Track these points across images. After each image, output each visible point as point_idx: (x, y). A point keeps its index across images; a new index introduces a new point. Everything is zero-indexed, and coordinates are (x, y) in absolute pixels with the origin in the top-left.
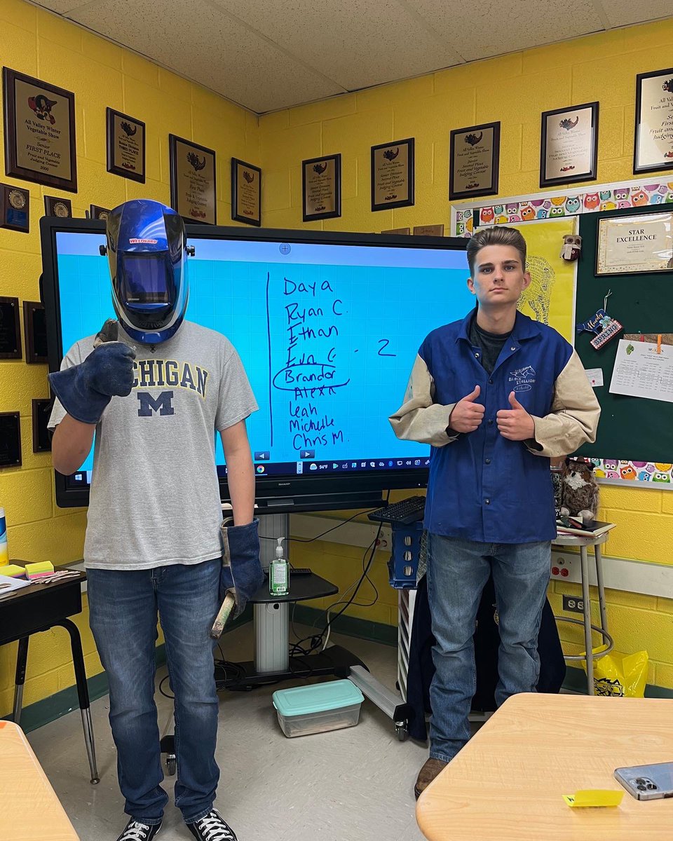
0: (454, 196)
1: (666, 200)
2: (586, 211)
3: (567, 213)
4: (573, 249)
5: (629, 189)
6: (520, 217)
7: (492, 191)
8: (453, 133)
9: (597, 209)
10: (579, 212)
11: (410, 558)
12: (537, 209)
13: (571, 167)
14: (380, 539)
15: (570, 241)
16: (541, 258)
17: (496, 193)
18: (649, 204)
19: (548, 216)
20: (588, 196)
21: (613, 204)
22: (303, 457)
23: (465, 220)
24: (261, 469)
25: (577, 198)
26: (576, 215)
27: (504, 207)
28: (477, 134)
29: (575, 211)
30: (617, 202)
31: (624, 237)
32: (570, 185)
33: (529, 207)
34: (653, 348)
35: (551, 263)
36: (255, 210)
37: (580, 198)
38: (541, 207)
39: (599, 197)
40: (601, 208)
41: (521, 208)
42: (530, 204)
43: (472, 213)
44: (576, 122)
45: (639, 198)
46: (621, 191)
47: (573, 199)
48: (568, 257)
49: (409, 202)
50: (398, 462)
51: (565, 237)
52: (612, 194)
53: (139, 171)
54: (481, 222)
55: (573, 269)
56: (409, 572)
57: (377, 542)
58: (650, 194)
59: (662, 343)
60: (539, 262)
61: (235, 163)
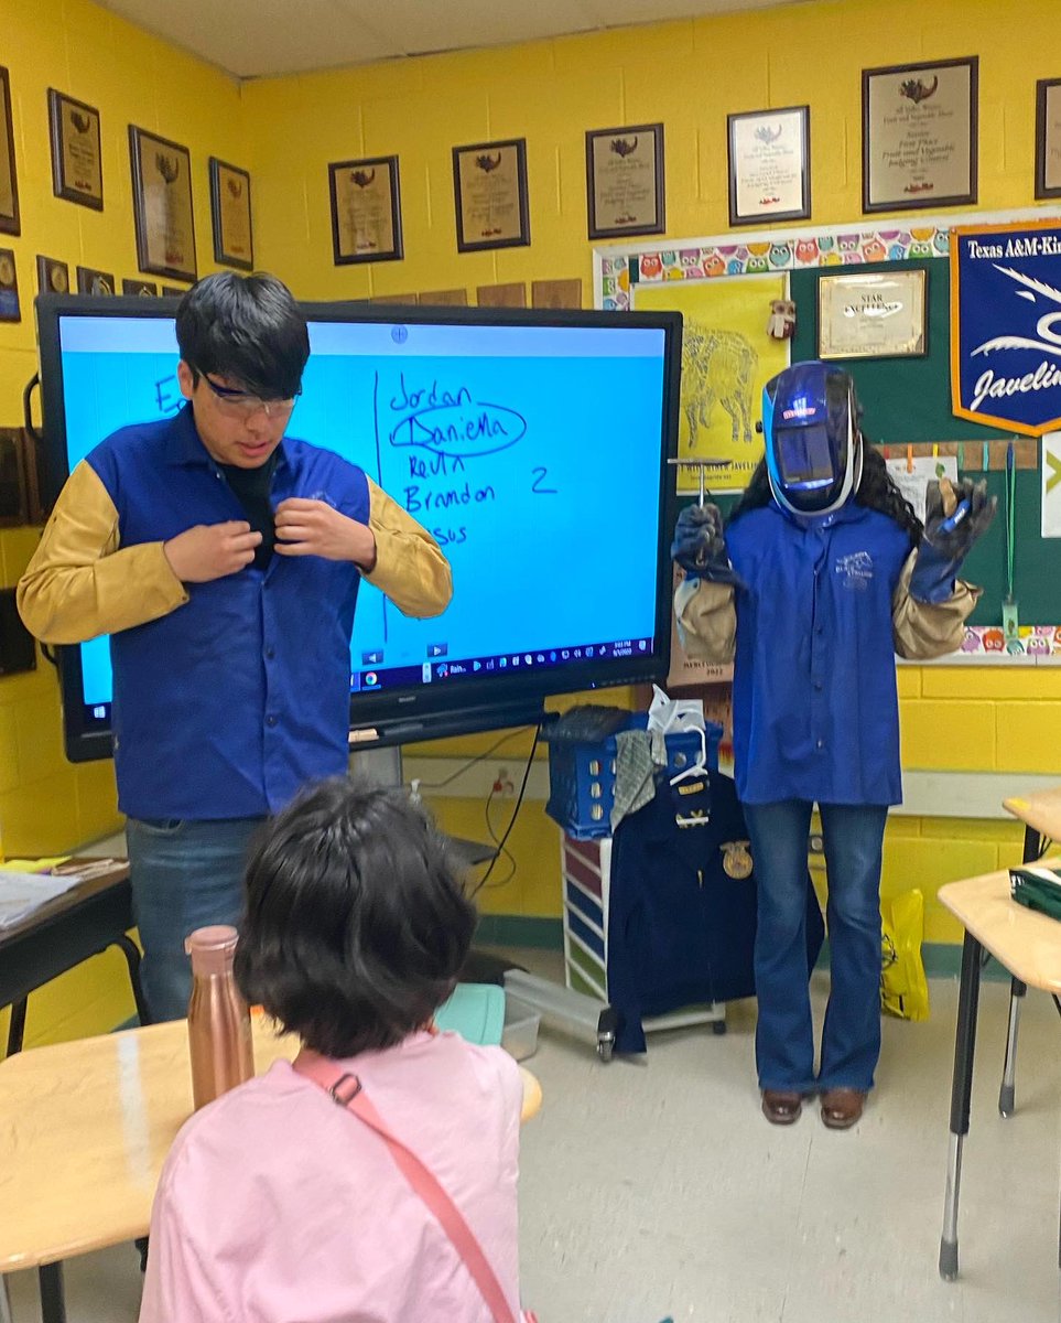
0: (596, 234)
1: (910, 254)
2: (799, 265)
3: (771, 267)
4: (786, 322)
5: (857, 237)
6: (703, 270)
7: (657, 229)
8: (590, 137)
9: (814, 263)
10: (790, 265)
11: (598, 793)
12: (727, 259)
13: (774, 200)
14: (503, 782)
15: (781, 310)
16: (737, 334)
17: (662, 232)
18: (886, 258)
19: (744, 270)
20: (800, 242)
21: (839, 257)
22: (431, 654)
23: (616, 273)
24: (371, 679)
25: (787, 246)
26: (786, 271)
27: (677, 254)
28: (629, 139)
29: (783, 265)
30: (842, 254)
31: (854, 304)
32: (773, 225)
33: (716, 256)
34: (901, 466)
35: (752, 342)
36: (245, 244)
37: (790, 246)
38: (733, 257)
39: (818, 245)
40: (820, 261)
41: (703, 257)
42: (717, 251)
43: (627, 261)
44: (780, 133)
45: (872, 249)
46: (848, 238)
47: (779, 247)
48: (779, 333)
49: (523, 241)
50: (563, 653)
51: (773, 303)
52: (835, 241)
53: (94, 193)
54: (642, 277)
55: (785, 350)
56: (597, 813)
57: (497, 787)
58: (888, 245)
59: (914, 456)
60: (734, 340)
61: (214, 165)
